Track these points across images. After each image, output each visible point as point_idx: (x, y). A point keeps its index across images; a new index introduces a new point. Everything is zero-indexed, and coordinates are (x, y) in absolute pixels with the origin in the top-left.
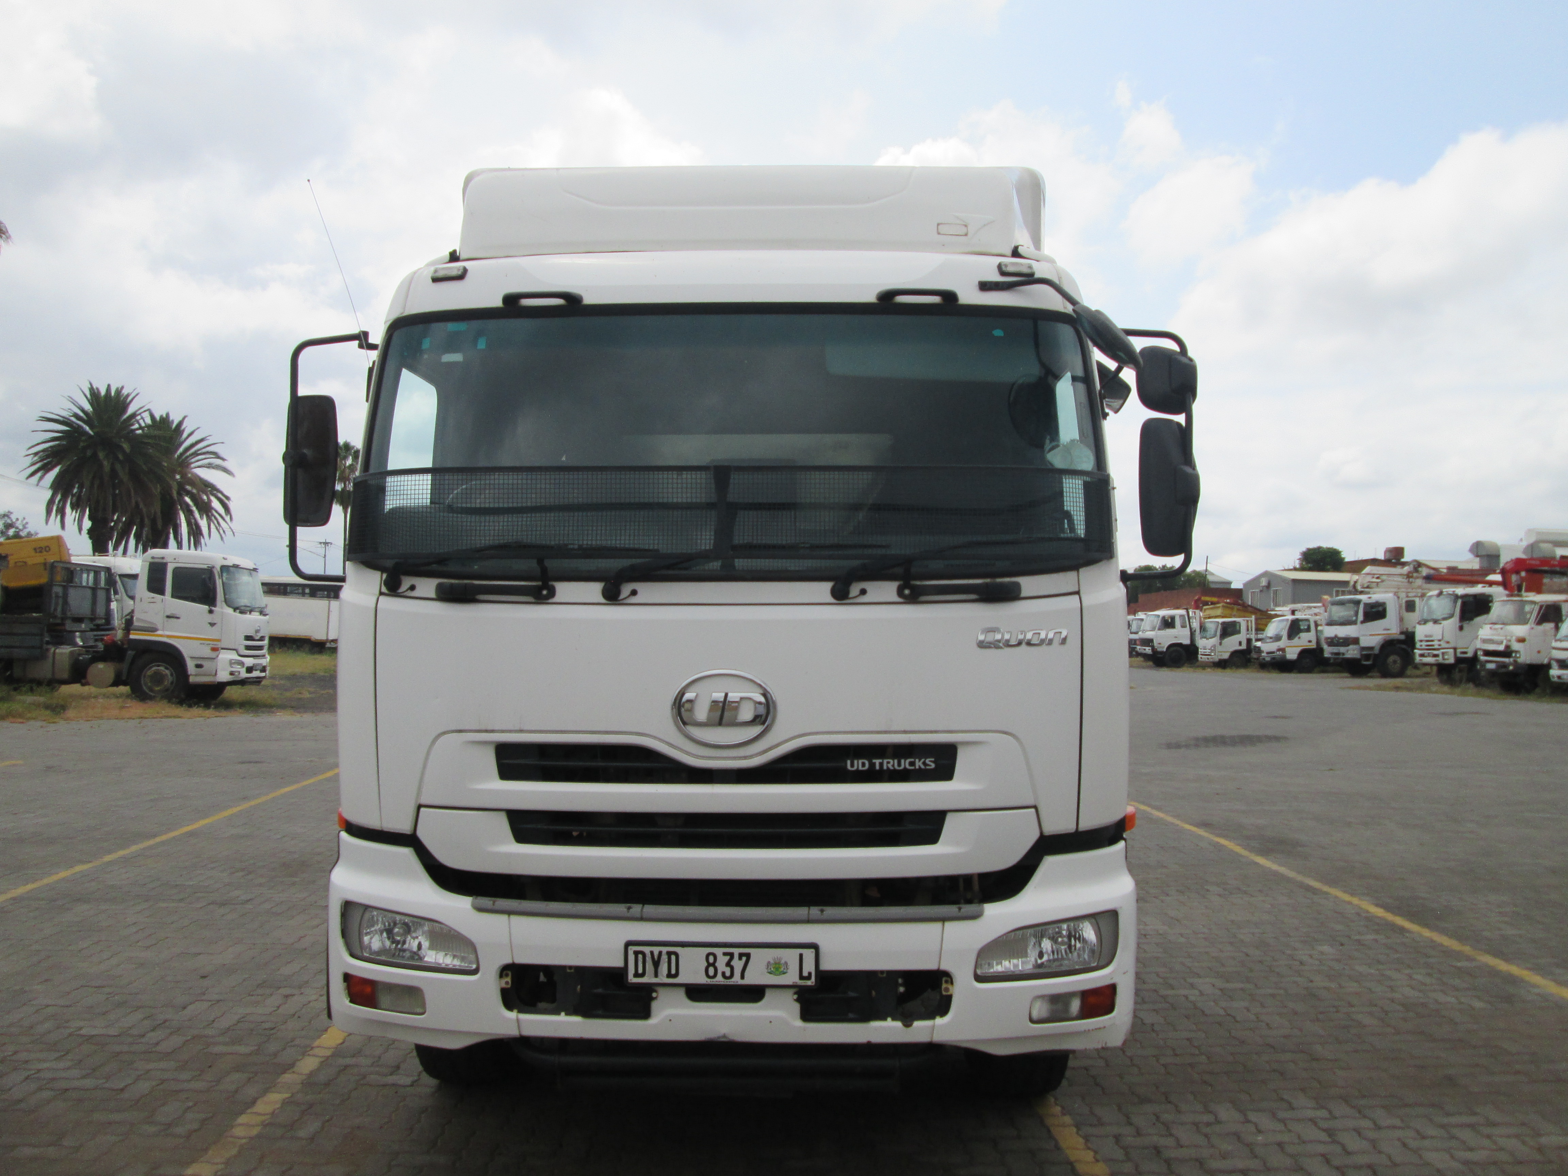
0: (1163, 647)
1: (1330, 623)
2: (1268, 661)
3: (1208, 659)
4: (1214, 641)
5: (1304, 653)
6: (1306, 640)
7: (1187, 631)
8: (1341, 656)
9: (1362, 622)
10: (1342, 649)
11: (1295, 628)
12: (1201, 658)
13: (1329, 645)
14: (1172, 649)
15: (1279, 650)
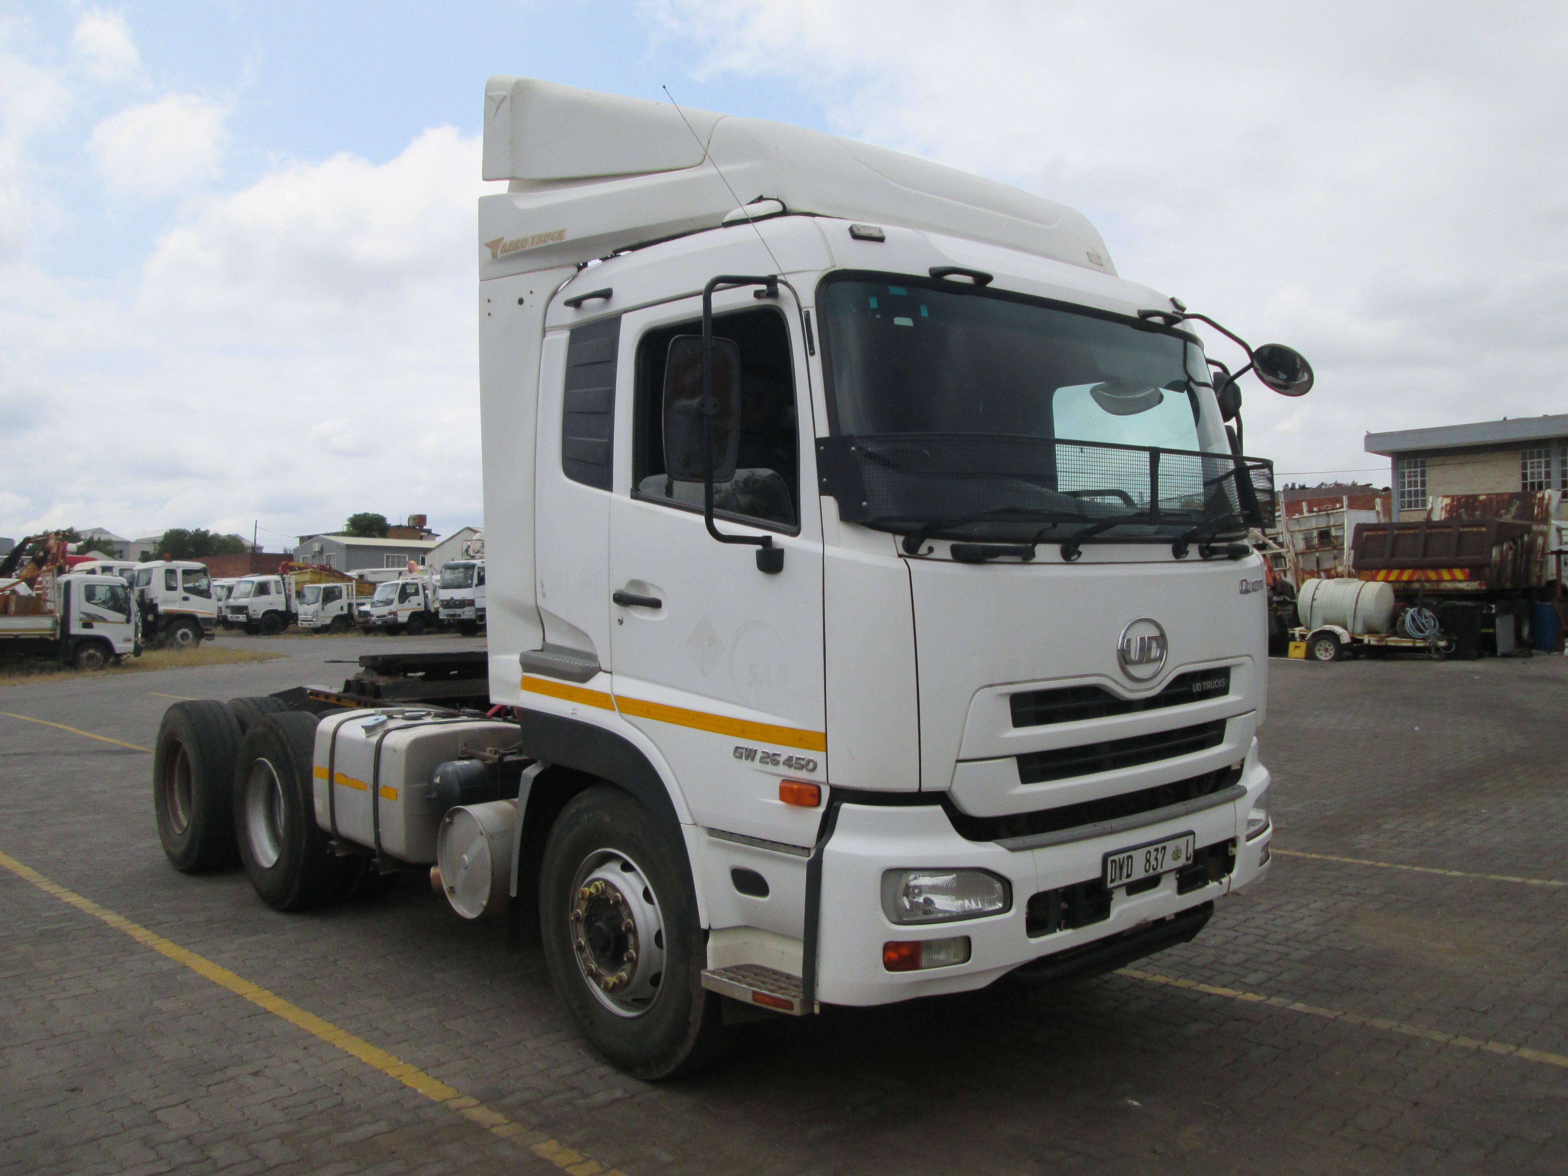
0: (258, 615)
1: (444, 587)
2: (380, 624)
3: (310, 624)
4: (317, 606)
5: (414, 616)
6: (415, 604)
7: (282, 598)
8: (457, 618)
9: (477, 585)
10: (458, 611)
11: (404, 594)
12: (302, 624)
13: (444, 608)
14: (273, 615)
15: (390, 614)
